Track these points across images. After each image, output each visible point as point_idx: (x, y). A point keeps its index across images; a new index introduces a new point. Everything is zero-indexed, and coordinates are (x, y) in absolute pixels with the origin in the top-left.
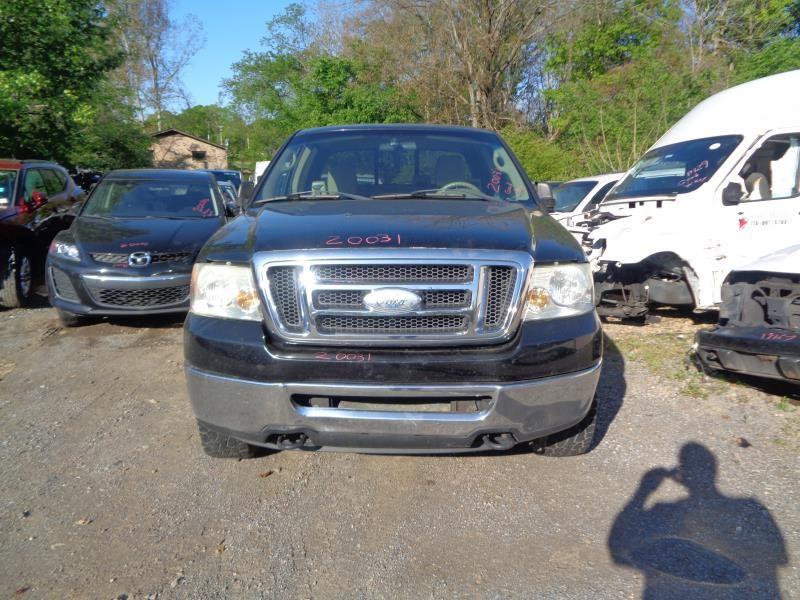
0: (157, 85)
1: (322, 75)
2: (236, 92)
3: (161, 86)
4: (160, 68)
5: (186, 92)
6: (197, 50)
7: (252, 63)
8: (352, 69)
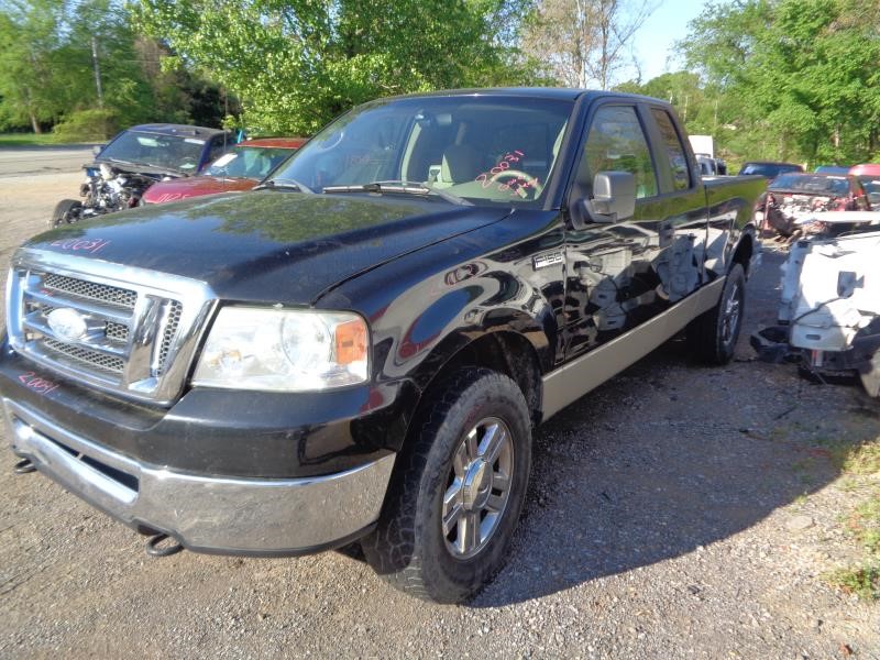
0: (605, 54)
1: (789, 23)
2: (689, 54)
3: (610, 54)
4: (612, 34)
5: (639, 60)
6: (654, 9)
7: (714, 17)
8: (835, 10)
